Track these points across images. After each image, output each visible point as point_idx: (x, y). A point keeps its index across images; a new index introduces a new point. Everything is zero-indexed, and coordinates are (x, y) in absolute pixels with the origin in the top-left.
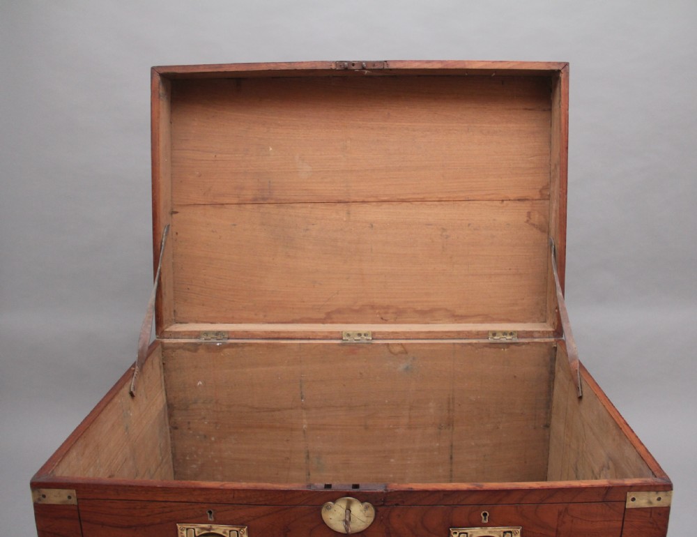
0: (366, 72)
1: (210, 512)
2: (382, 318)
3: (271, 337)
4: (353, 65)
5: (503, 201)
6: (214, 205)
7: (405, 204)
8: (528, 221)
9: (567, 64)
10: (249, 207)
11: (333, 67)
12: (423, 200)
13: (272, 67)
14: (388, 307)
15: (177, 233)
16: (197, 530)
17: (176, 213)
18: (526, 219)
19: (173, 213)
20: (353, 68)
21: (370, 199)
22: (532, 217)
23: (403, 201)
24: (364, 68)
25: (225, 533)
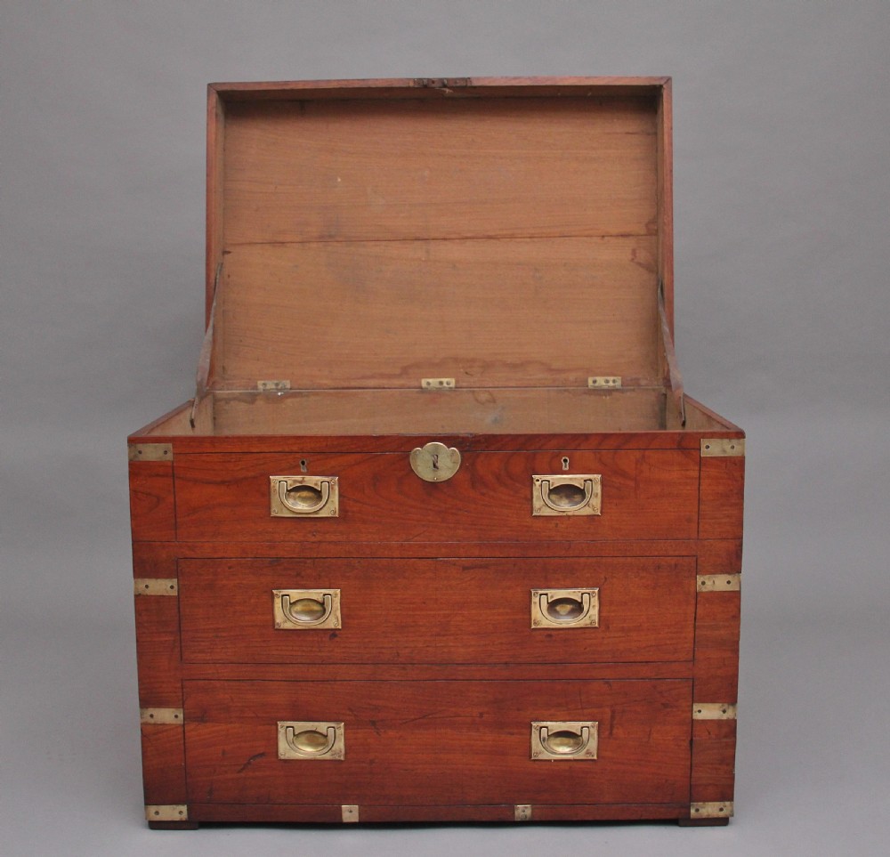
0: (447, 90)
1: (303, 463)
2: (467, 373)
3: (340, 386)
4: (433, 82)
5: (603, 236)
6: (274, 243)
7: (492, 241)
8: (633, 259)
9: (669, 79)
10: (314, 245)
11: (411, 84)
12: (512, 237)
13: (343, 85)
14: (473, 360)
15: (229, 276)
16: (289, 482)
17: (229, 252)
18: (630, 257)
19: (225, 252)
20: (433, 85)
21: (453, 236)
22: (637, 255)
23: (490, 237)
24: (445, 86)
25: (316, 484)
